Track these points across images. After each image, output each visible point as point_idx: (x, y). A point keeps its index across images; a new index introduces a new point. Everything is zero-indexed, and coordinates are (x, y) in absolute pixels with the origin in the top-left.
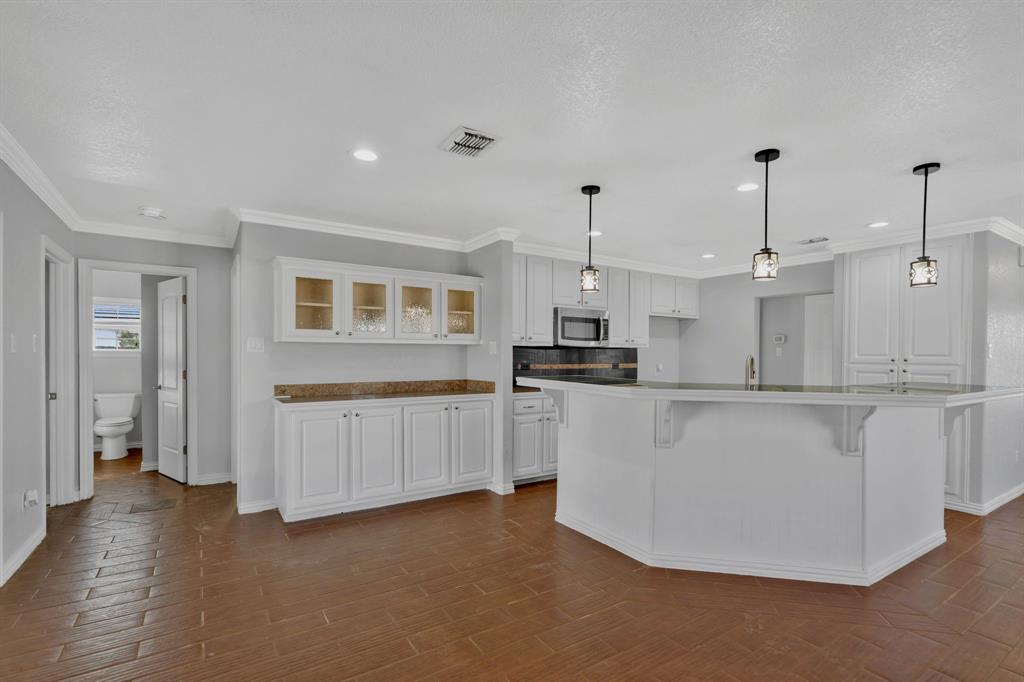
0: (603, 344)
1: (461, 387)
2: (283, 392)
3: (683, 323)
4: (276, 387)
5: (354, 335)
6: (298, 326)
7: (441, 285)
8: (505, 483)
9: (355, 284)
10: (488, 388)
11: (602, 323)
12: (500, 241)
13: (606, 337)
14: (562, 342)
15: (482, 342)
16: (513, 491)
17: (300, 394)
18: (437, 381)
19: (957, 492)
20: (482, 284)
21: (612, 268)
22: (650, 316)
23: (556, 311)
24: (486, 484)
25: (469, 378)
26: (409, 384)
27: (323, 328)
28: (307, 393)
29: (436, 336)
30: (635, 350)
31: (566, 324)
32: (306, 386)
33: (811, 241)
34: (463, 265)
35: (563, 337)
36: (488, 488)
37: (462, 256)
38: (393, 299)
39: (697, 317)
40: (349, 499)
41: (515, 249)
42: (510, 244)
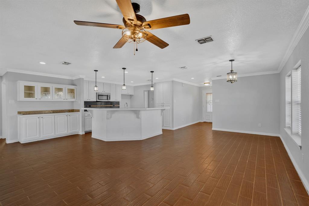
0: (109, 101)
1: (72, 111)
2: (20, 113)
3: (131, 96)
4: (18, 112)
5: (41, 99)
6: (25, 97)
7: (66, 87)
8: (82, 132)
9: (41, 87)
10: (78, 111)
11: (108, 96)
12: (80, 78)
13: (110, 99)
14: (98, 100)
15: (77, 101)
16: (85, 134)
17: (25, 113)
18: (65, 110)
19: (170, 126)
20: (77, 87)
21: (112, 84)
22: (121, 95)
23: (97, 93)
24: (78, 132)
25: (74, 109)
26: (57, 111)
27: (32, 98)
28: (27, 113)
29: (64, 99)
30: (119, 102)
31: (99, 96)
32: (27, 111)
33: (149, 80)
34: (72, 83)
35: (98, 99)
36: (79, 134)
37: (72, 80)
38: (52, 90)
39: (133, 94)
40: (40, 137)
41: (84, 79)
42: (83, 79)
